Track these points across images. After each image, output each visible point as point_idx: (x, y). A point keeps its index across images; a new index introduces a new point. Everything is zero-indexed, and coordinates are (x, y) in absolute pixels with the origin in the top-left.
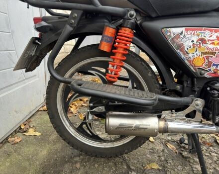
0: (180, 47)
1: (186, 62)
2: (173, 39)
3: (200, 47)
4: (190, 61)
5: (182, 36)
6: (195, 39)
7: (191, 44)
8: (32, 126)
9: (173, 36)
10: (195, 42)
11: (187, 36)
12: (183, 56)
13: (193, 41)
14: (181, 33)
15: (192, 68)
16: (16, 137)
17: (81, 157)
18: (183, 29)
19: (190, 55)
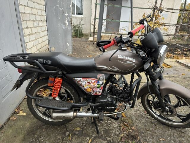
0: (81, 85)
1: (84, 90)
2: (77, 82)
3: (88, 85)
4: (85, 90)
5: (81, 81)
6: (86, 82)
7: (85, 84)
8: (21, 109)
9: (77, 81)
10: (86, 83)
11: (83, 81)
12: (82, 88)
13: (85, 83)
14: (81, 80)
15: (87, 92)
16: (14, 117)
17: (46, 126)
18: (81, 78)
19: (85, 88)
